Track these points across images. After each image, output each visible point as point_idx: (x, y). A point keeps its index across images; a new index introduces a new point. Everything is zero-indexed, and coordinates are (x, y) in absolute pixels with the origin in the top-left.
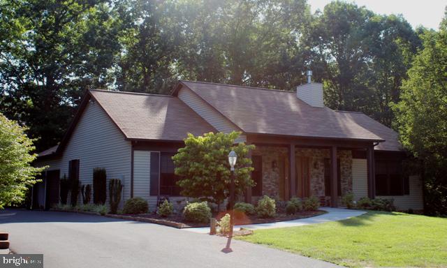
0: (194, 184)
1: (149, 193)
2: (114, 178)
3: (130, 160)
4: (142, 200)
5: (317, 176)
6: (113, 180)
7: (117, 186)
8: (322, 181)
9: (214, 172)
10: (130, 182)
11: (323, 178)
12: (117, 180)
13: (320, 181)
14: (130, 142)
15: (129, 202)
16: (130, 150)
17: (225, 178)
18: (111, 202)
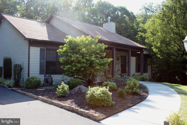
0: (74, 68)
1: (39, 73)
2: (18, 63)
3: (28, 53)
4: (37, 78)
5: (118, 64)
6: (16, 65)
7: (19, 69)
8: (120, 66)
9: (88, 61)
10: (27, 66)
11: (120, 65)
12: (19, 65)
13: (119, 67)
14: (28, 41)
15: (28, 80)
16: (28, 46)
17: (96, 65)
18: (15, 79)
